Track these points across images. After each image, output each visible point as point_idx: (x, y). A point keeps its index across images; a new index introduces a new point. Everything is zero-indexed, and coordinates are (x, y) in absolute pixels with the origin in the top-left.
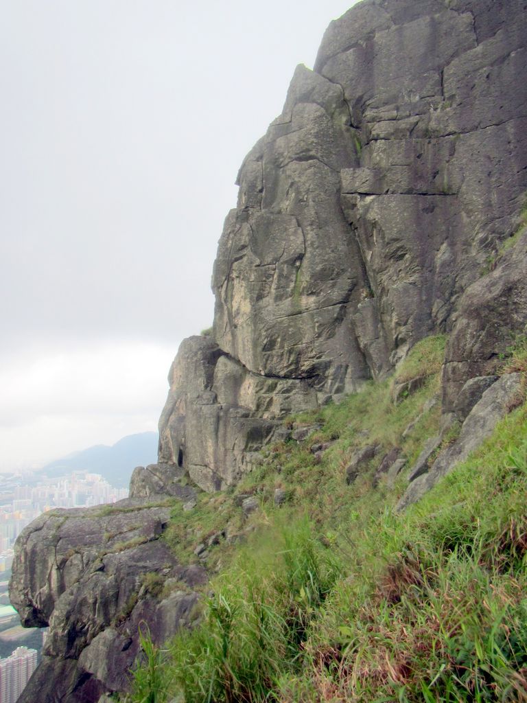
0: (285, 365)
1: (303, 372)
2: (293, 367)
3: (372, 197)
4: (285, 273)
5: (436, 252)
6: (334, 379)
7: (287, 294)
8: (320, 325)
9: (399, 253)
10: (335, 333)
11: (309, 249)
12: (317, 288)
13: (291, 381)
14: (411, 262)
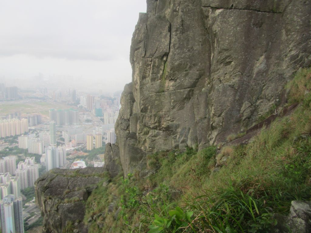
0: (153, 123)
1: (163, 128)
2: (157, 124)
3: (220, 11)
4: (156, 64)
5: (256, 62)
6: (181, 135)
7: (158, 77)
8: (174, 101)
9: (228, 60)
10: (184, 107)
11: (171, 50)
12: (175, 76)
13: (157, 131)
14: (235, 69)
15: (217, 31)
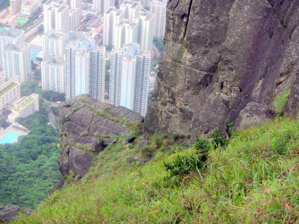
0: (168, 96)
2: (172, 100)
5: (257, 83)
7: (178, 40)
8: (189, 81)
9: (230, 65)
10: (200, 93)
12: (192, 49)
13: (173, 107)
14: (234, 80)
15: (230, 17)
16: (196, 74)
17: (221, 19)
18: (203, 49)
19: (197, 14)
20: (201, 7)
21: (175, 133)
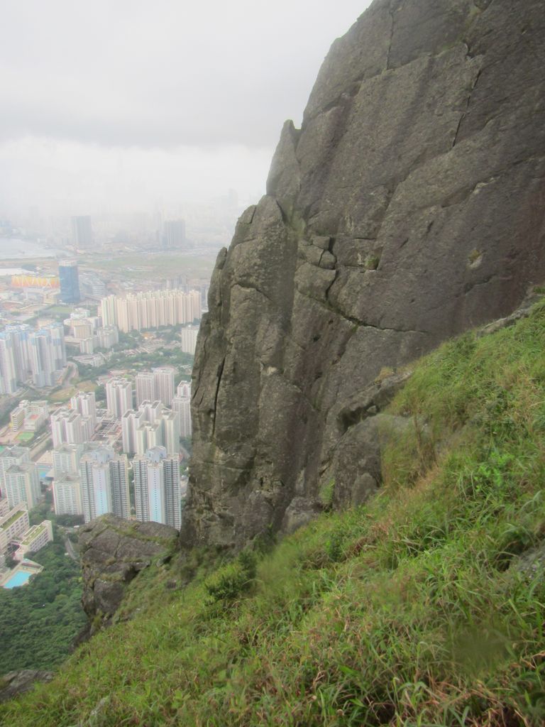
3: (273, 370)
5: (298, 474)
7: (208, 438)
8: (225, 482)
9: (267, 458)
10: (239, 493)
11: (218, 407)
12: (224, 446)
14: (274, 474)
15: (260, 407)
16: (231, 472)
17: (251, 410)
18: (236, 444)
19: (225, 407)
20: (228, 402)
21: (216, 544)
